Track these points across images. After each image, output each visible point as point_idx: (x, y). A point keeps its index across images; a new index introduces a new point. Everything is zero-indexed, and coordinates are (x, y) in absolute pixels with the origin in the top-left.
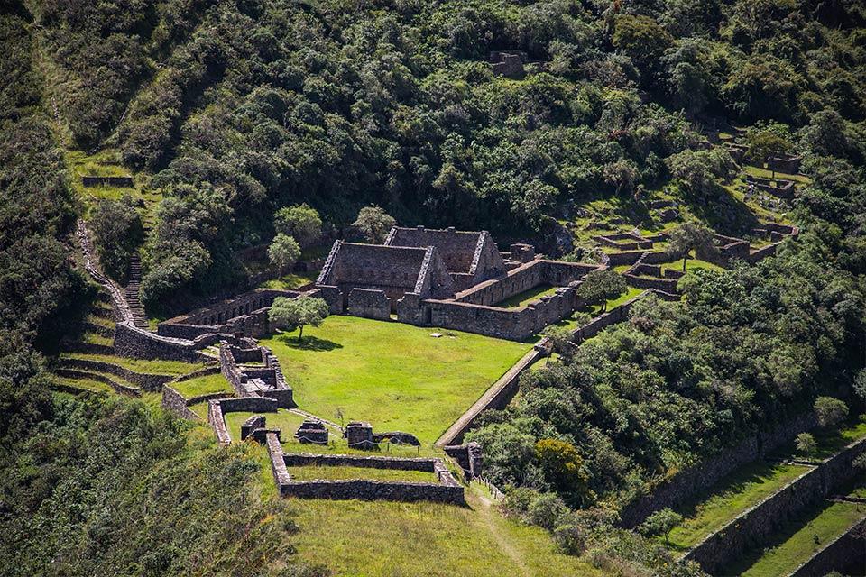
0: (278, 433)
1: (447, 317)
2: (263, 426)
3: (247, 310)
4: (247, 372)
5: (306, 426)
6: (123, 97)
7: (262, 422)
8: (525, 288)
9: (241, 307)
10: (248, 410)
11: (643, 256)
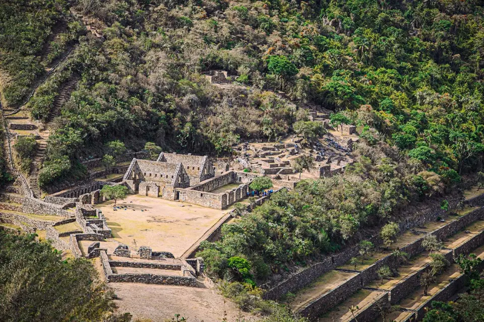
0: (106, 250)
1: (186, 197)
2: (98, 247)
3: (89, 190)
4: (89, 221)
5: (119, 247)
6: (32, 85)
7: (98, 245)
8: (224, 184)
9: (86, 189)
10: (90, 240)
11: (281, 170)
